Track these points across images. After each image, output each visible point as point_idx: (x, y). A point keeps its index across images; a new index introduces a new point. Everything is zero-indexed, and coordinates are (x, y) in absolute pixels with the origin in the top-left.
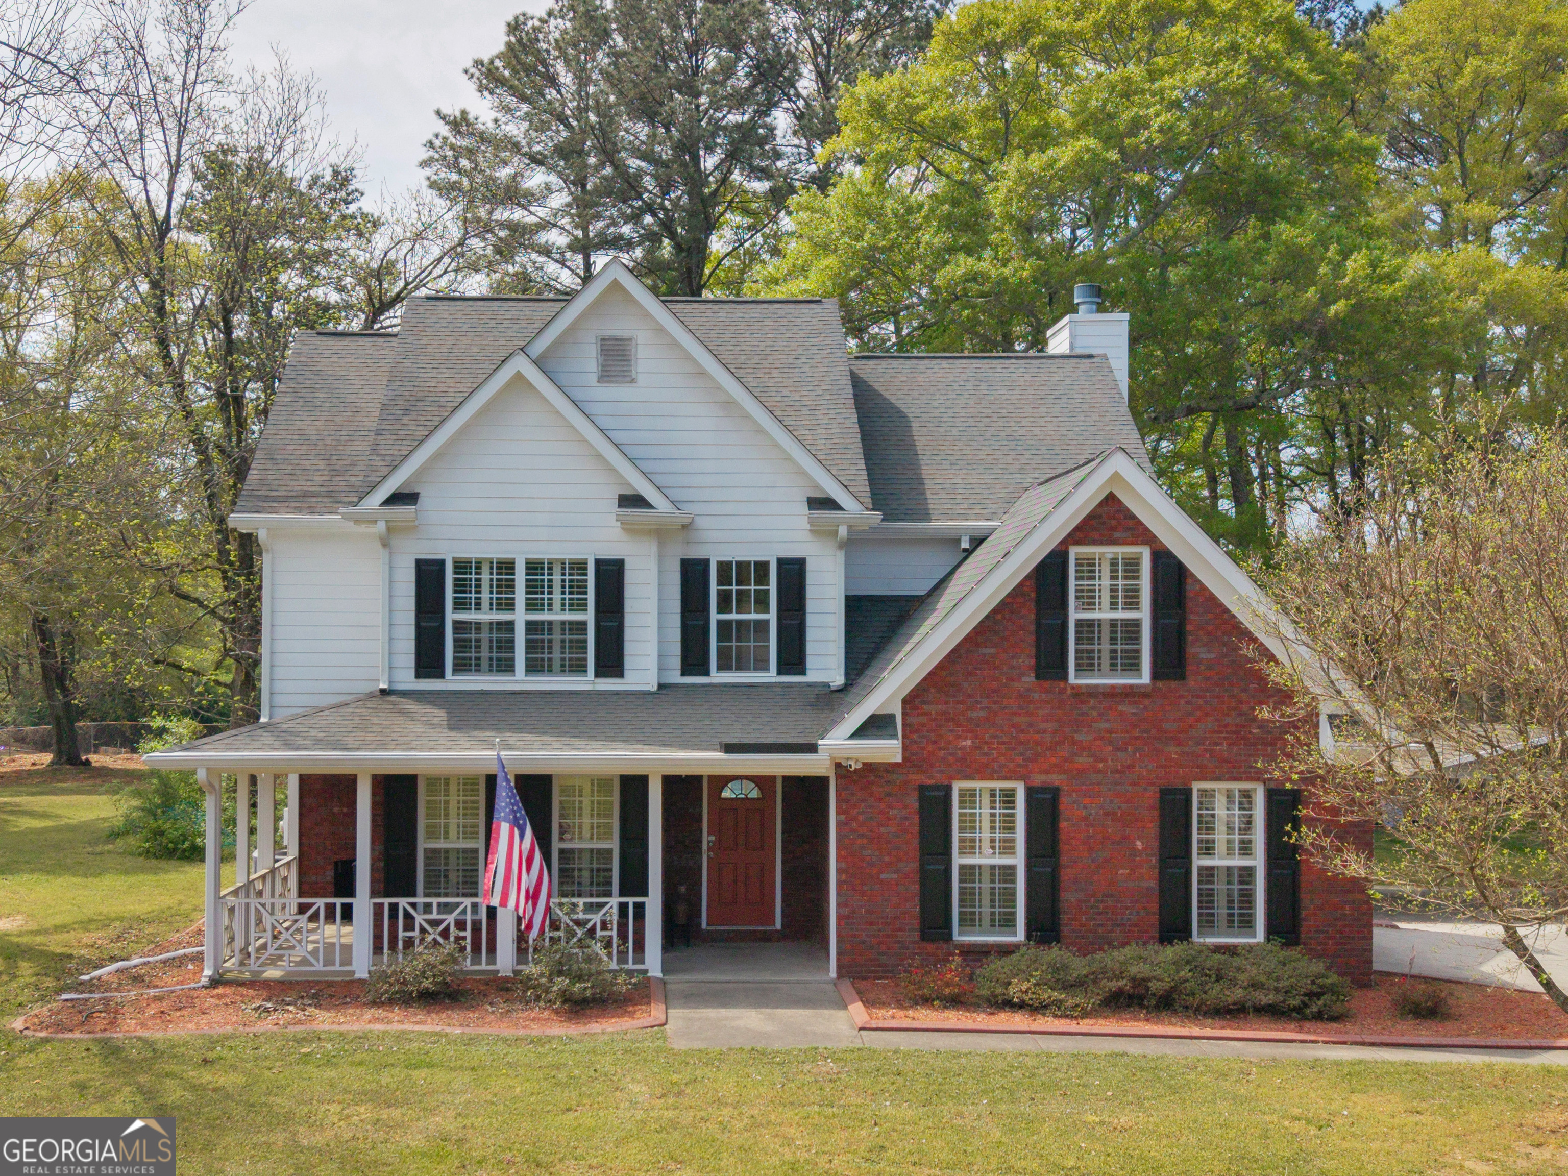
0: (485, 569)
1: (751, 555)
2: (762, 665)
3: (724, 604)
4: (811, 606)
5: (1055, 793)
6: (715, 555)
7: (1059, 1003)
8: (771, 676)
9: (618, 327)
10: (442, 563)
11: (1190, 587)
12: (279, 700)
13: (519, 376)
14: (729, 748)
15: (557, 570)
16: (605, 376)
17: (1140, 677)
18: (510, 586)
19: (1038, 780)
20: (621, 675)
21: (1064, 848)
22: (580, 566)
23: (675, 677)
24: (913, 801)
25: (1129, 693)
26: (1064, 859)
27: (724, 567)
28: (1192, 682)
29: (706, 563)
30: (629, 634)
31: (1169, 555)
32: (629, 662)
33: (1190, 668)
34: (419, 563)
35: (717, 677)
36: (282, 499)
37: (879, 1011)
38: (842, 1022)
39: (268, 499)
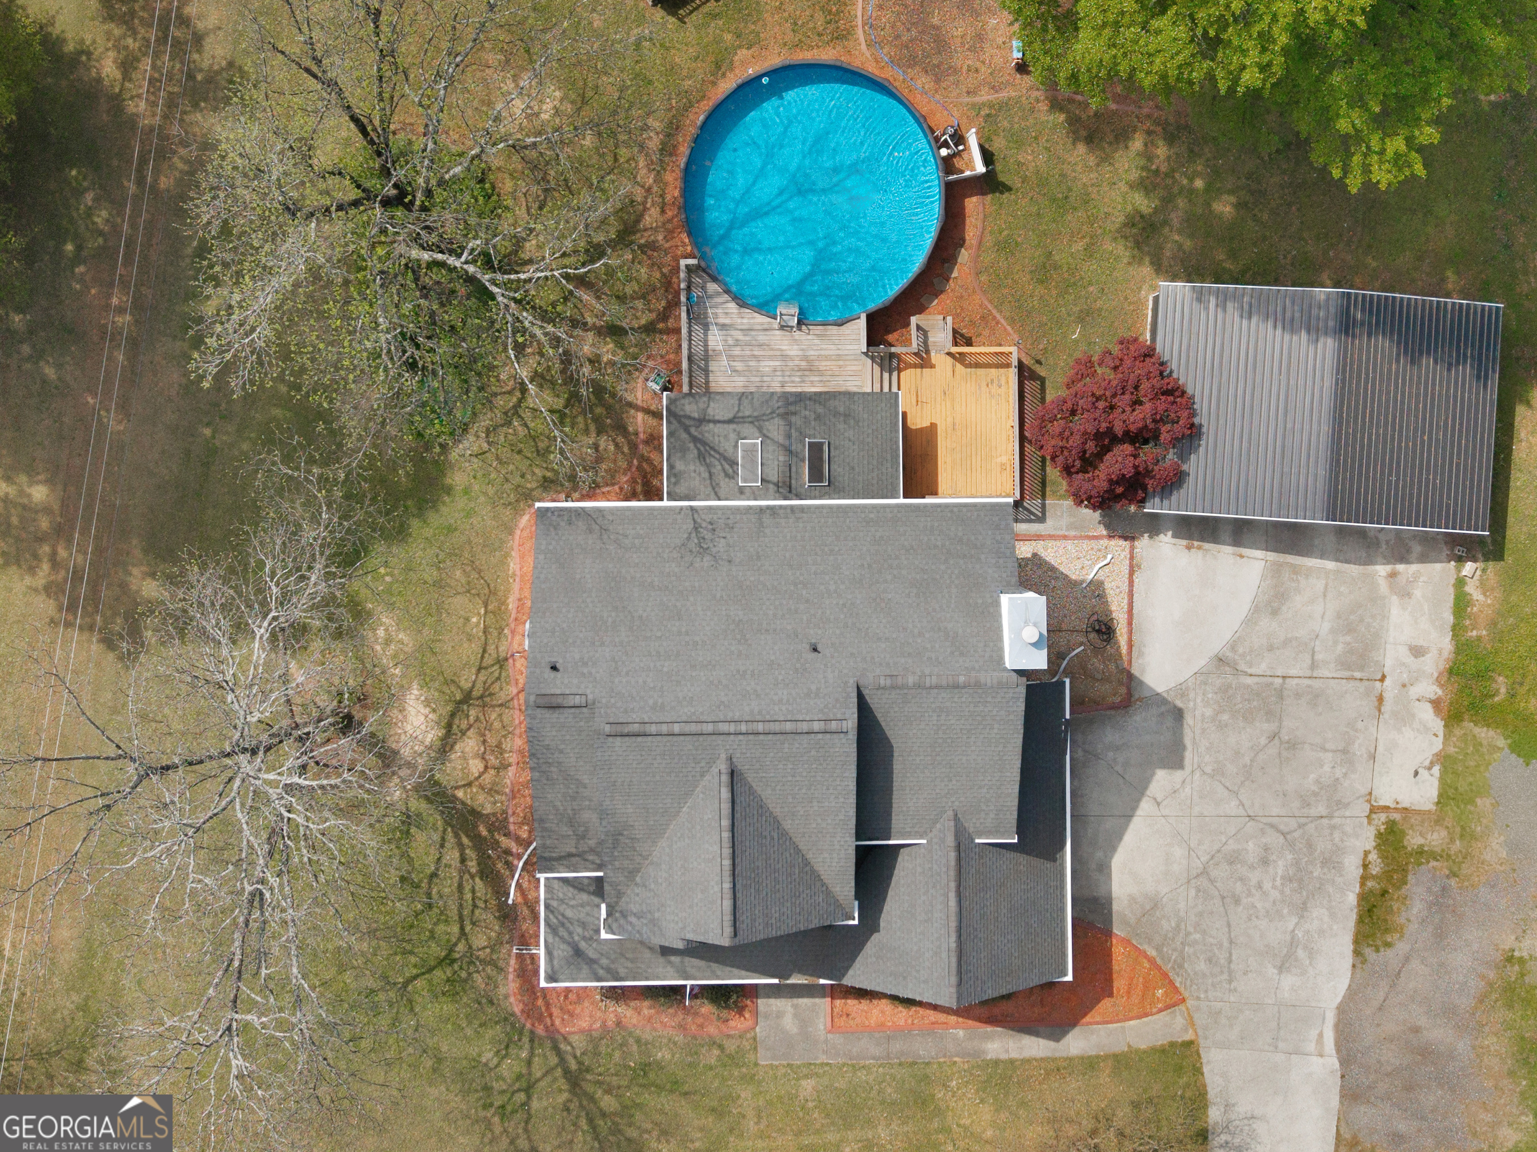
36: (560, 858)
37: (838, 1002)
38: (822, 1020)
39: (551, 859)
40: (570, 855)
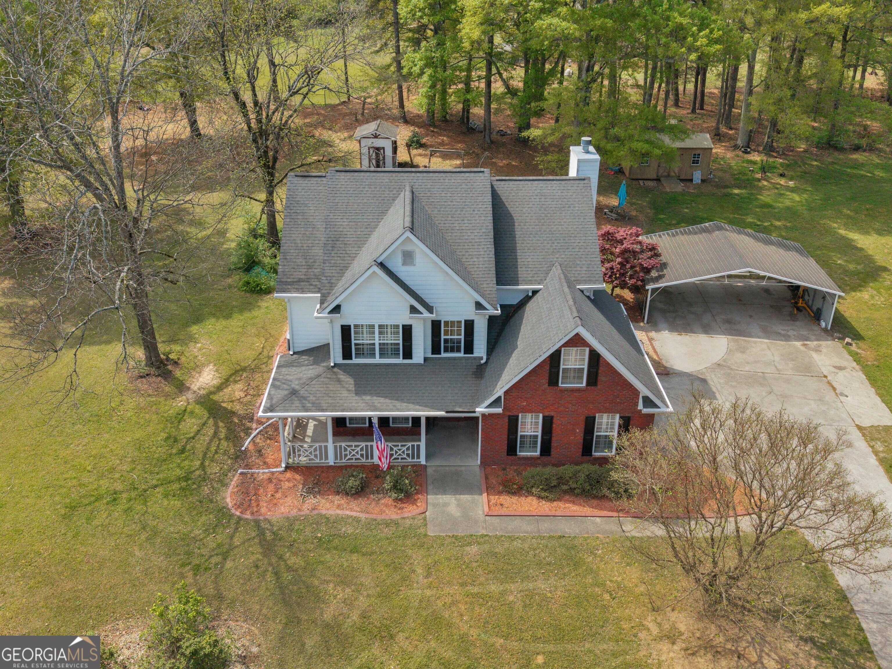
0: (365, 327)
1: (456, 319)
2: (459, 350)
3: (446, 333)
4: (475, 334)
5: (552, 418)
6: (443, 319)
7: (547, 497)
8: (461, 355)
9: (408, 248)
10: (350, 326)
11: (601, 361)
12: (296, 345)
13: (374, 272)
14: (447, 412)
15: (389, 327)
16: (404, 264)
17: (582, 383)
18: (373, 333)
19: (547, 414)
20: (411, 358)
21: (554, 432)
22: (397, 326)
23: (429, 355)
24: (507, 420)
25: (578, 390)
26: (554, 435)
27: (446, 323)
28: (599, 387)
29: (440, 322)
30: (414, 347)
31: (595, 351)
32: (414, 355)
33: (599, 383)
34: (342, 326)
35: (444, 355)
36: (292, 283)
37: (492, 497)
38: (480, 508)
39: (286, 283)
40: (300, 281)
